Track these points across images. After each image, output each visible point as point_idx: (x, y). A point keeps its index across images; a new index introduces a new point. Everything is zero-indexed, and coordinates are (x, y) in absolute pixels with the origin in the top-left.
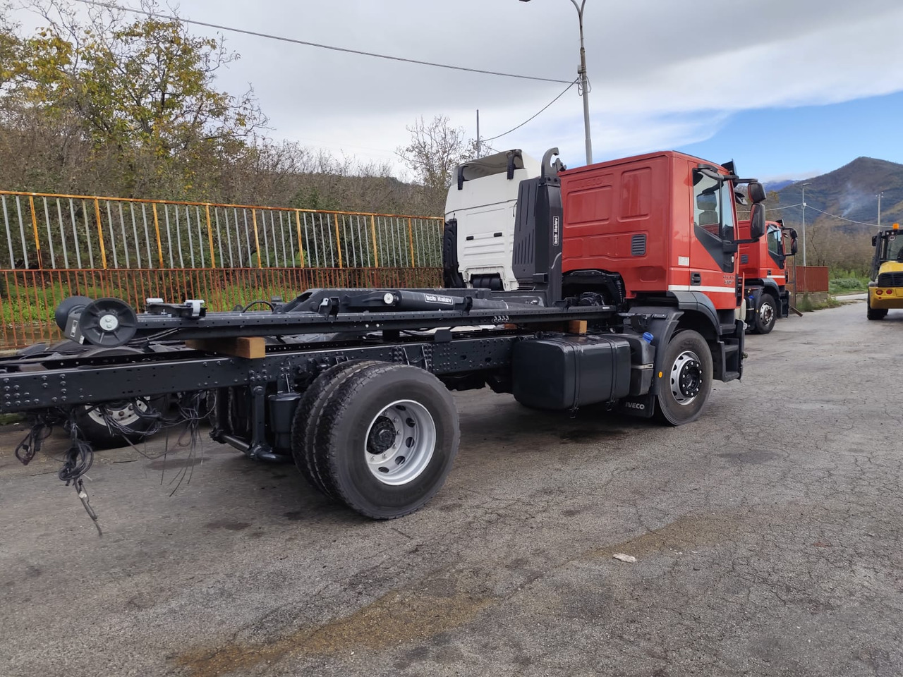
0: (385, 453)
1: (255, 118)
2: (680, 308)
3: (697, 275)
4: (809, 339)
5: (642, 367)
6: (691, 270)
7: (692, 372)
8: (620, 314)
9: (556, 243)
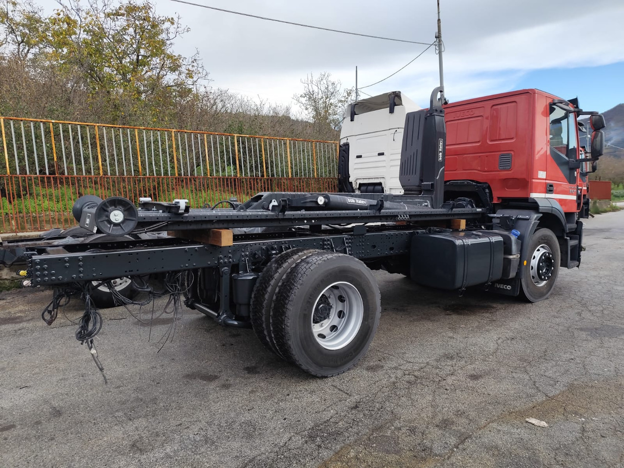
0: (322, 322)
1: (199, 73)
2: (540, 211)
3: (551, 186)
4: (607, 234)
5: (511, 257)
6: (547, 181)
7: (547, 262)
8: (489, 215)
9: (440, 159)
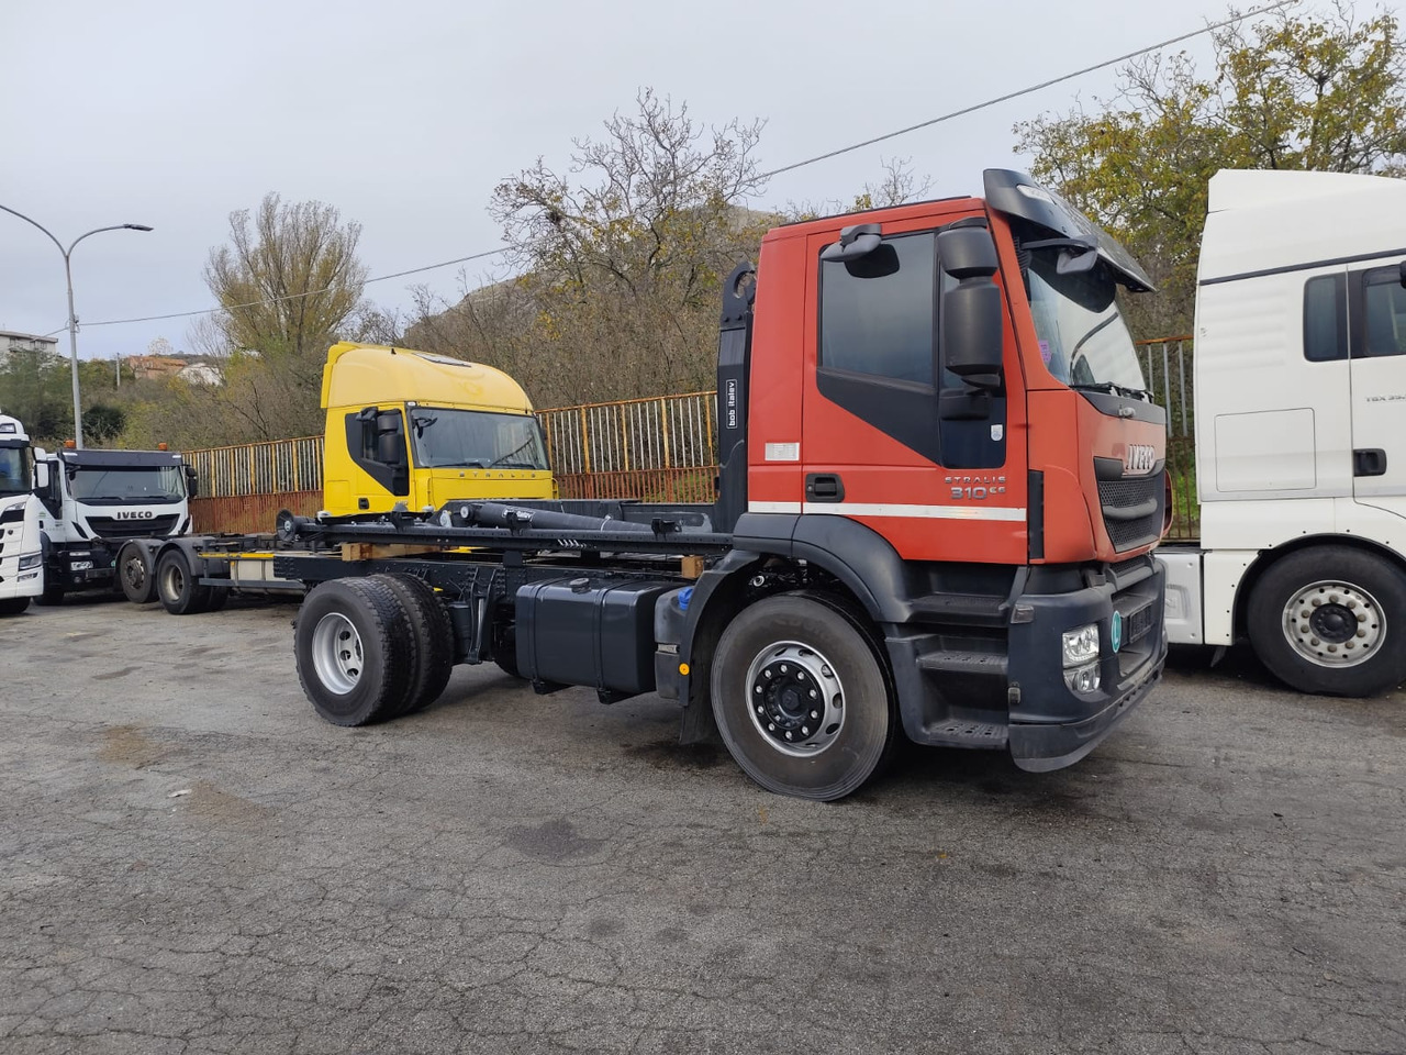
2: (738, 547)
3: (827, 480)
5: (657, 647)
6: (808, 468)
9: (732, 423)
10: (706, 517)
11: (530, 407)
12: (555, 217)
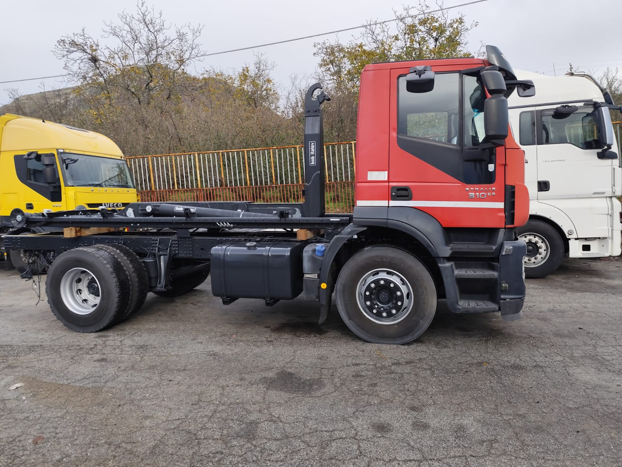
3: (403, 189)
5: (305, 275)
6: (391, 184)
9: (313, 163)
10: (297, 210)
11: (123, 155)
12: (94, 60)
